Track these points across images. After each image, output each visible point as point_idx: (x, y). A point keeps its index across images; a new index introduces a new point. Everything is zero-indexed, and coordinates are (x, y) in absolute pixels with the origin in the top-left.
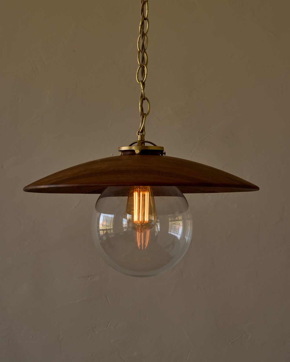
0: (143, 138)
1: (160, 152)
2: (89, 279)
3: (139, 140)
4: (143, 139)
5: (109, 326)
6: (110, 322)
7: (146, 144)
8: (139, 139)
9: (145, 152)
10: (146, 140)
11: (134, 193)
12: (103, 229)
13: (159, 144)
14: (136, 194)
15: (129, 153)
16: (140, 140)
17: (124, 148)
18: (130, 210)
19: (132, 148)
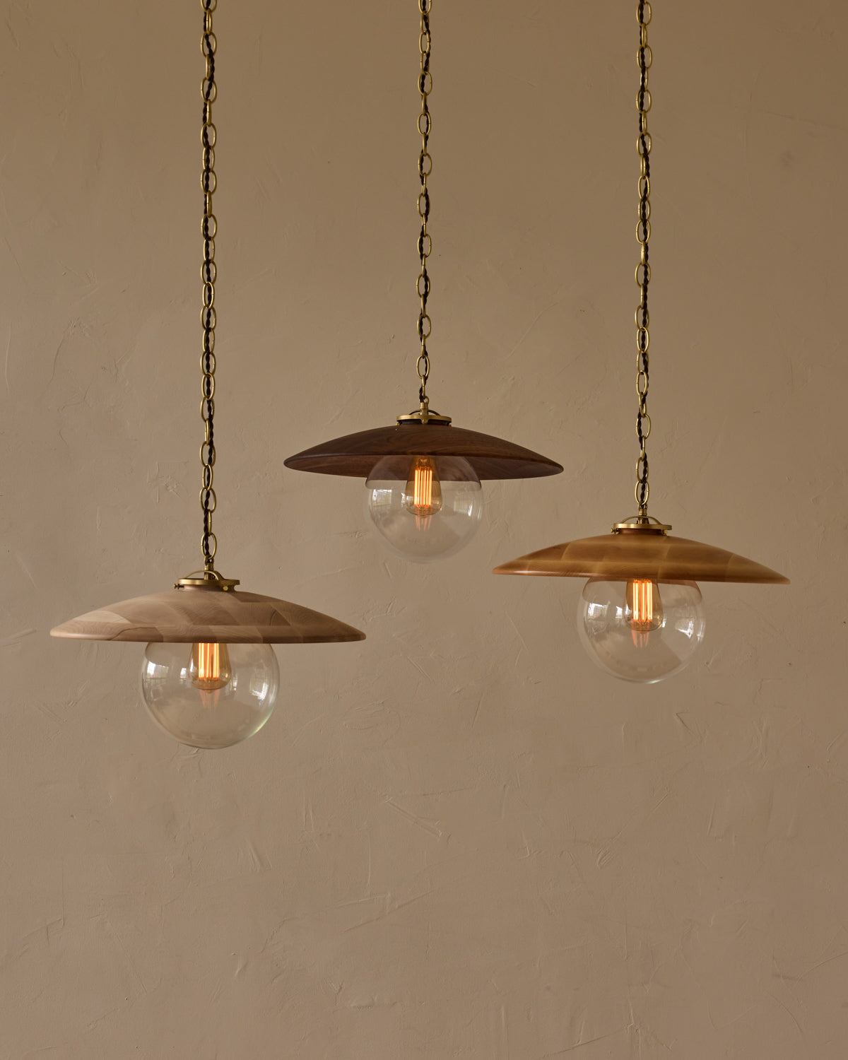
0: (426, 406)
1: (446, 422)
2: (357, 536)
4: (426, 408)
8: (422, 407)
9: (432, 422)
10: (430, 408)
11: (416, 472)
13: (443, 413)
15: (408, 423)
17: (404, 417)
18: (410, 491)
19: (415, 417)
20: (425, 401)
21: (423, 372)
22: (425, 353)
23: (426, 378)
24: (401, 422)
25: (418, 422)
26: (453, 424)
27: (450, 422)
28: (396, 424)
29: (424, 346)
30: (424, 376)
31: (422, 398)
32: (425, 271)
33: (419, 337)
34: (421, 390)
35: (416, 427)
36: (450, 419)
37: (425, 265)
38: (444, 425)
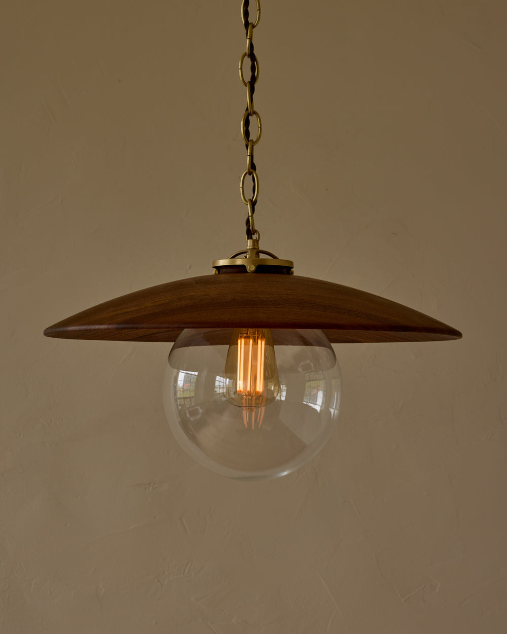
0: (256, 245)
1: (286, 269)
2: (151, 488)
3: (248, 248)
4: (256, 247)
5: (186, 571)
6: (189, 566)
7: (262, 256)
8: (250, 246)
9: (262, 269)
10: (261, 248)
11: (239, 341)
12: (184, 396)
13: (283, 255)
14: (241, 343)
15: (229, 270)
16: (251, 248)
17: (222, 262)
18: (230, 370)
19: (239, 262)
20: (255, 237)
21: (249, 195)
22: (253, 166)
23: (253, 204)
24: (219, 268)
25: (242, 269)
26: (297, 272)
27: (293, 268)
28: (213, 272)
29: (252, 156)
30: (251, 201)
31: (250, 233)
32: (251, 46)
33: (244, 143)
34: (248, 221)
35: (239, 277)
36: (292, 263)
37: (251, 39)
38: (282, 273)
